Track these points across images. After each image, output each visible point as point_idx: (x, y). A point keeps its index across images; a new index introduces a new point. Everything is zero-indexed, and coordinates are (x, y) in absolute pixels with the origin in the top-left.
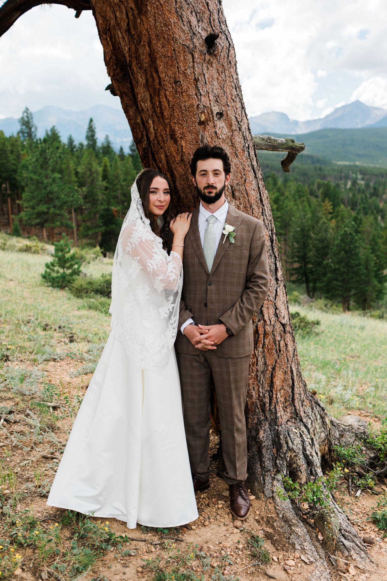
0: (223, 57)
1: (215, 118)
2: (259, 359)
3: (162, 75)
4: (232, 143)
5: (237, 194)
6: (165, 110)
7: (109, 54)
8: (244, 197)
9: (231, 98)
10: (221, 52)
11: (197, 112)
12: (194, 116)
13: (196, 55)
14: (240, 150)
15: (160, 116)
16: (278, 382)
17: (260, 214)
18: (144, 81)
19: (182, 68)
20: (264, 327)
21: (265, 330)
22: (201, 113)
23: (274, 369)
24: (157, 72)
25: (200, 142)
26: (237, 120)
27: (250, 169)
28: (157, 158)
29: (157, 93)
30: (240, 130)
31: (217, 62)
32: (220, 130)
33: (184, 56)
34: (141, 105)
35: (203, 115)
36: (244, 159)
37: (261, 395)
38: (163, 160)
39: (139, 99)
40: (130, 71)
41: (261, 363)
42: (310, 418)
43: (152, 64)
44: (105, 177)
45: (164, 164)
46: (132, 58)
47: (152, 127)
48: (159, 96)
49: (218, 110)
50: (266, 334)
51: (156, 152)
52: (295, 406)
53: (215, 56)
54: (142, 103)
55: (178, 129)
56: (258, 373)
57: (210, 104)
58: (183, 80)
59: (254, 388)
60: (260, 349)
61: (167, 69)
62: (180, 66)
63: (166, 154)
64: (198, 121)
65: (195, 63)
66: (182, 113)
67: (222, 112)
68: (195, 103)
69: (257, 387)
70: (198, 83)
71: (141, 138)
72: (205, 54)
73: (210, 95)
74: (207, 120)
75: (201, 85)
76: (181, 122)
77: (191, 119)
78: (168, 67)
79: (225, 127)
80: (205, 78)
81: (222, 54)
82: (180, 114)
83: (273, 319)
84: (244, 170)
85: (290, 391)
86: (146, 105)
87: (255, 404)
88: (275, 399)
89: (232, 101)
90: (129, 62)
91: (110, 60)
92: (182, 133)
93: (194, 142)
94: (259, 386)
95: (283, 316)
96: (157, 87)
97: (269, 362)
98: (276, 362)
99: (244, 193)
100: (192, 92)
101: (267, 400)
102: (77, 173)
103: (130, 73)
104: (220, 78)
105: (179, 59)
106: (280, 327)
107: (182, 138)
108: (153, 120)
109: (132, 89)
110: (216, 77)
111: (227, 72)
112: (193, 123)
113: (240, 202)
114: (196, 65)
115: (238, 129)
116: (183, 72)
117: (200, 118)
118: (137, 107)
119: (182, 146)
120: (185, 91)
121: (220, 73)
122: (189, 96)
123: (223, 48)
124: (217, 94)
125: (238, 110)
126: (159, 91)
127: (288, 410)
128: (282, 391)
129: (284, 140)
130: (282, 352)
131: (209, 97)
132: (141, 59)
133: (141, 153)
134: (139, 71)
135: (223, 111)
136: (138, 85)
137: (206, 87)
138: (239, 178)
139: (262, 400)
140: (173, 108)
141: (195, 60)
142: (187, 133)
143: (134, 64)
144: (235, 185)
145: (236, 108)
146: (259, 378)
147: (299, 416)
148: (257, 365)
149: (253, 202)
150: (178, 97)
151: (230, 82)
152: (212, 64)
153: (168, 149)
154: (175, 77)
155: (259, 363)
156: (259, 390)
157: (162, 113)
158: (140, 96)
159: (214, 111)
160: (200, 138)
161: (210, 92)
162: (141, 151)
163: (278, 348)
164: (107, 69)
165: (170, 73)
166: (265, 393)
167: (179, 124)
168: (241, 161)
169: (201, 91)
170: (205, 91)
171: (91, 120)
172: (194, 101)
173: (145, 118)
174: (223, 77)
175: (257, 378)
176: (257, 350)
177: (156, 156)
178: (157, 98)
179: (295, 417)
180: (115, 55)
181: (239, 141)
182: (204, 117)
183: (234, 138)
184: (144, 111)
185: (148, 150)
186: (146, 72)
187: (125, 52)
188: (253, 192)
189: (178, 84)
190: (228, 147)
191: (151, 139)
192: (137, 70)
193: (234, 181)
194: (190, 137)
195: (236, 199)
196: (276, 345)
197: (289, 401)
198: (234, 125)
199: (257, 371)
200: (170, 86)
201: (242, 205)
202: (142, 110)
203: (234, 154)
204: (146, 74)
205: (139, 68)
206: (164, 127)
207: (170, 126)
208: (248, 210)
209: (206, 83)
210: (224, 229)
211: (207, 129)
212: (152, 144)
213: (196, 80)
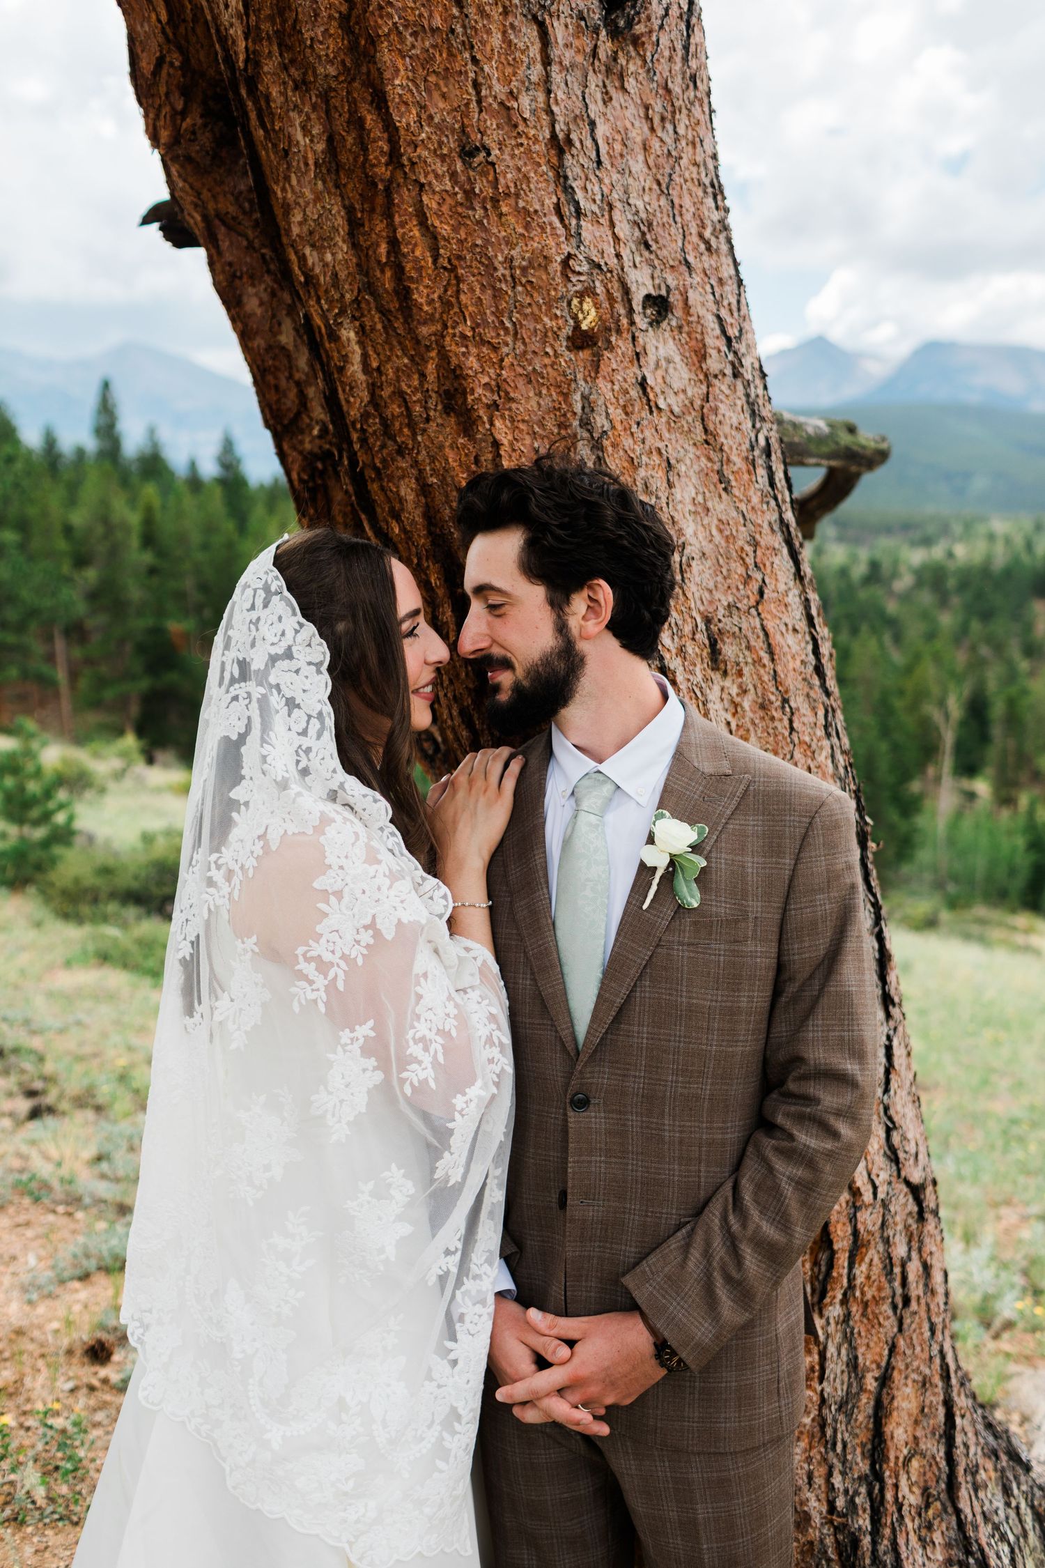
0: (667, 53)
1: (637, 318)
2: (831, 1350)
3: (405, 119)
4: (706, 430)
5: (729, 650)
6: (418, 281)
7: (154, 45)
8: (758, 662)
9: (701, 236)
10: (661, 27)
11: (562, 289)
12: (550, 307)
13: (560, 32)
14: (739, 463)
15: (394, 305)
16: (899, 1432)
17: (820, 732)
18: (320, 147)
19: (498, 88)
20: (853, 1219)
21: (855, 1233)
22: (581, 295)
23: (885, 1380)
24: (380, 101)
25: (576, 423)
26: (724, 332)
27: (777, 541)
28: (378, 497)
29: (380, 200)
30: (736, 375)
31: (643, 75)
32: (660, 373)
33: (504, 33)
34: (302, 259)
35: (588, 304)
36: (755, 500)
37: (840, 1503)
38: (410, 506)
39: (296, 230)
40: (250, 104)
41: (836, 1367)
42: (1003, 1538)
43: (358, 66)
44: (149, 540)
45: (413, 522)
46: (258, 40)
47: (357, 358)
48: (389, 216)
49: (649, 282)
50: (857, 1246)
51: (378, 471)
52: (958, 1512)
53: (636, 41)
54: (307, 251)
55: (476, 365)
56: (825, 1411)
57: (618, 256)
58: (501, 145)
59: (810, 1476)
60: (835, 1311)
61: (428, 90)
62: (489, 77)
63: (420, 478)
64: (567, 331)
65: (555, 68)
66: (497, 294)
67: (664, 293)
68: (558, 248)
69: (823, 1470)
70: (568, 160)
71: (298, 414)
72: (596, 31)
73: (617, 215)
74: (609, 327)
75: (578, 170)
76: (489, 334)
77: (537, 319)
78: (432, 79)
79: (677, 358)
80: (594, 140)
81: (664, 41)
82: (487, 297)
83: (884, 1174)
84: (755, 544)
85: (942, 1454)
86: (329, 257)
87: (817, 1545)
88: (891, 1508)
89: (702, 247)
90: (247, 61)
91: (156, 72)
92: (498, 386)
93: (550, 424)
94: (831, 1468)
95: (913, 1151)
96: (383, 171)
97: (867, 1358)
98: (893, 1349)
99: (759, 644)
100: (542, 197)
101: (864, 1522)
102: (68, 530)
103: (253, 115)
104: (656, 144)
105: (483, 43)
106: (905, 1205)
107: (495, 405)
108: (362, 327)
109: (262, 192)
110: (639, 139)
111: (683, 120)
112: (544, 342)
113: (740, 686)
114: (557, 77)
115: (729, 371)
116: (502, 104)
117: (575, 318)
118: (285, 274)
119: (496, 444)
120: (508, 195)
121: (657, 120)
122: (527, 216)
123: (667, 10)
124: (643, 215)
125: (727, 288)
126: (388, 191)
127: (937, 1537)
128: (915, 1463)
129: (822, 424)
130: (914, 1306)
131: (612, 225)
132: (301, 42)
133: (295, 476)
134: (295, 98)
135: (668, 289)
136: (289, 166)
137: (600, 181)
138: (735, 580)
139: (845, 1526)
140: (453, 269)
141: (555, 53)
142: (521, 383)
143: (269, 66)
144: (721, 612)
145: (720, 280)
146: (829, 1432)
147: (975, 1548)
148: (821, 1380)
149: (792, 682)
150: (480, 223)
151: (696, 164)
152: (621, 78)
153: (433, 459)
154: (463, 127)
155: (830, 1366)
156: (831, 1487)
157: (404, 294)
158: (297, 217)
159: (633, 288)
160: (578, 407)
161: (618, 205)
162: (296, 468)
163: (899, 1291)
164: (146, 116)
165: (439, 107)
166: (857, 1493)
167: (483, 342)
168: (743, 507)
169: (580, 195)
170: (598, 197)
171: (106, 386)
172: (551, 242)
173: (324, 317)
174: (669, 140)
175: (823, 1433)
176: (821, 1315)
177: (374, 487)
178: (380, 226)
179: (962, 1557)
180: (180, 49)
181: (735, 422)
182: (593, 312)
183: (715, 411)
184: (317, 286)
185: (336, 464)
186: (327, 102)
187: (225, 18)
188: (791, 639)
189: (477, 160)
190: (692, 449)
191: (354, 413)
192: (284, 94)
193: (717, 595)
194: (533, 403)
195: (725, 673)
196: (890, 1281)
197: (938, 1499)
198: (713, 353)
199: (823, 1401)
200: (441, 168)
201: (751, 696)
202: (310, 280)
203: (715, 478)
204: (327, 112)
205: (296, 88)
206: (412, 359)
207: (444, 356)
208: (773, 719)
209: (599, 163)
210: (651, 840)
211: (604, 369)
212: (355, 436)
213: (560, 146)
